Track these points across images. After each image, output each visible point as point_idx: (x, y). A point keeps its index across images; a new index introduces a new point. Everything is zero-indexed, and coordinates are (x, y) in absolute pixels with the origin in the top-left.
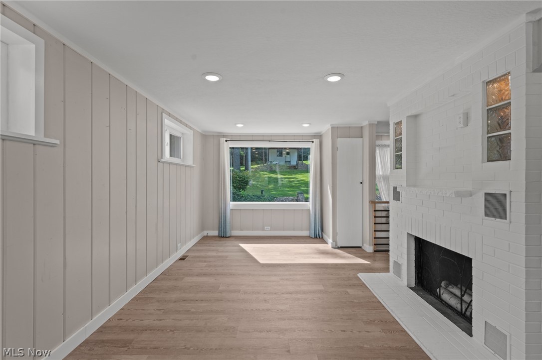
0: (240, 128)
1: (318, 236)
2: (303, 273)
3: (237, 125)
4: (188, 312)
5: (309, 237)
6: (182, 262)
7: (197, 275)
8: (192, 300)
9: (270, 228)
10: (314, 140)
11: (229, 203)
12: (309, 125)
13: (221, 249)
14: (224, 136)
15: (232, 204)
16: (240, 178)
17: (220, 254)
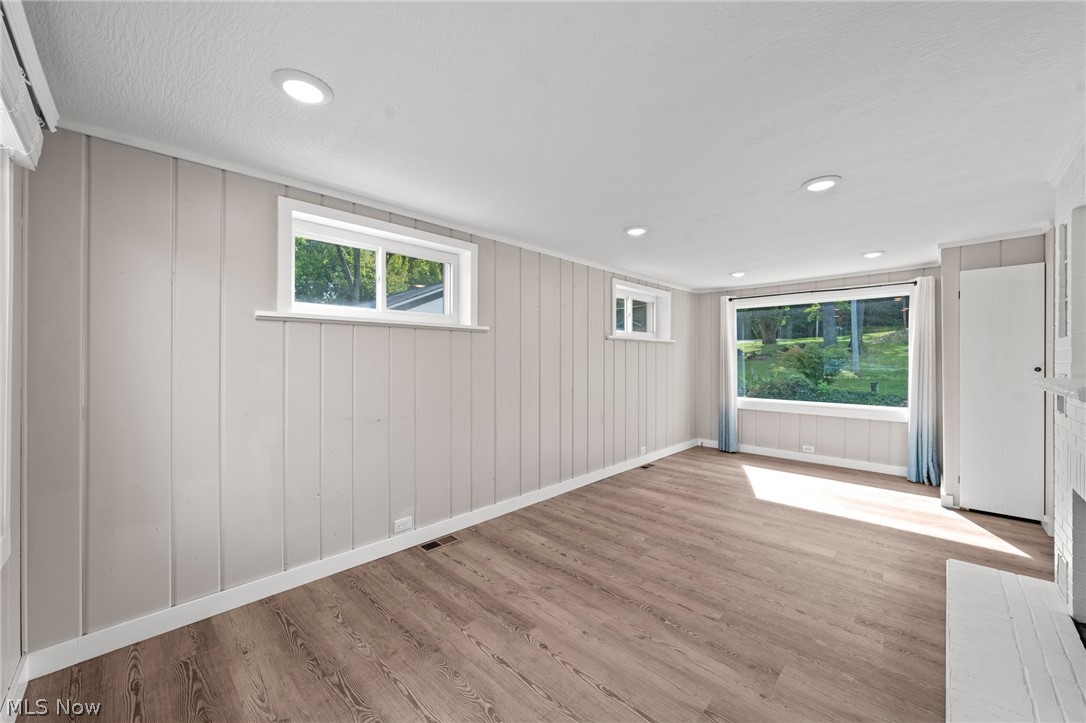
0: (739, 279)
1: (926, 481)
2: (818, 526)
3: (734, 275)
4: (608, 519)
5: (905, 478)
6: (643, 470)
7: (648, 489)
8: (621, 511)
9: (813, 449)
10: (918, 279)
11: (735, 400)
12: (880, 254)
13: (706, 465)
14: (727, 292)
15: (738, 402)
16: (820, 358)
17: (699, 472)
